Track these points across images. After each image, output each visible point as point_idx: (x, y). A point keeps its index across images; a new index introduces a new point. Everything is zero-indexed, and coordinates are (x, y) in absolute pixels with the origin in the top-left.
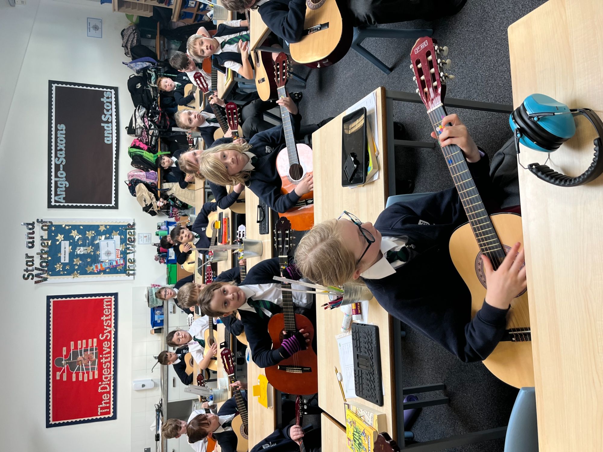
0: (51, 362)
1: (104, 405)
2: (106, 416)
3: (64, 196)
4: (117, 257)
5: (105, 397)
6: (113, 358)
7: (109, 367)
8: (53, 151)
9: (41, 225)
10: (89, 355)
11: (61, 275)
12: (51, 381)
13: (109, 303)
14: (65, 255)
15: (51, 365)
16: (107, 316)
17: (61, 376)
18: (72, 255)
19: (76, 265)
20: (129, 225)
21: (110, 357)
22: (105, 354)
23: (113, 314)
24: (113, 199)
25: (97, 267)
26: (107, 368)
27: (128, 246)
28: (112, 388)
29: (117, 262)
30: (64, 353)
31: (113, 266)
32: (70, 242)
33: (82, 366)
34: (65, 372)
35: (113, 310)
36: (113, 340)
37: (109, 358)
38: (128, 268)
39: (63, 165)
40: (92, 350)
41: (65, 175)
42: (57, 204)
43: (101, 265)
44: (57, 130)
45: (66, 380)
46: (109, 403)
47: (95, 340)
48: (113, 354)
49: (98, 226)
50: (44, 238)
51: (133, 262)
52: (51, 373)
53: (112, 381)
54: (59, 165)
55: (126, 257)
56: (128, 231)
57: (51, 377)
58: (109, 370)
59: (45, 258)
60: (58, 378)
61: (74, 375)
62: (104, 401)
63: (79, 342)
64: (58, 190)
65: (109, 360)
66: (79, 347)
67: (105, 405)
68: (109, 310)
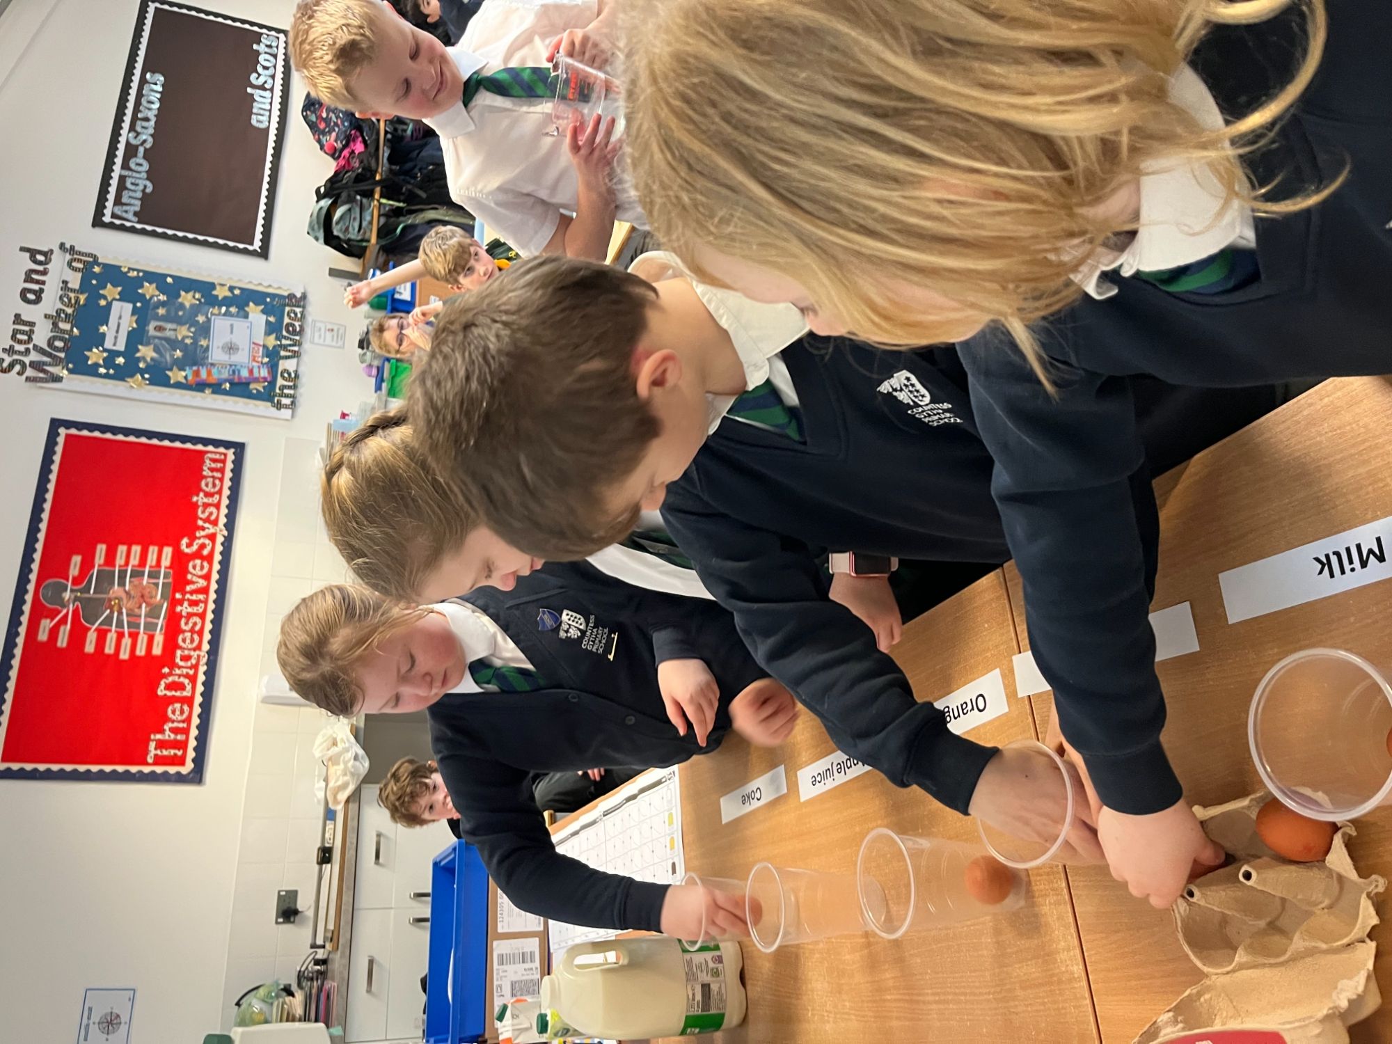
0: (31, 587)
1: (168, 735)
2: (172, 770)
3: (137, 209)
4: (254, 360)
5: (174, 712)
6: (211, 606)
7: (197, 628)
8: (127, 119)
9: (68, 257)
10: (144, 588)
11: (101, 376)
12: (20, 640)
13: (219, 465)
14: (117, 332)
15: (29, 598)
16: (208, 495)
17: (54, 632)
18: (136, 337)
19: (144, 359)
20: (291, 296)
21: (206, 602)
22: (192, 593)
23: (226, 492)
24: (258, 236)
25: (197, 373)
26: (192, 631)
27: (284, 342)
28: (200, 688)
29: (251, 371)
30: (74, 571)
31: (240, 377)
32: (135, 307)
33: (120, 613)
34: (66, 623)
35: (227, 483)
36: (217, 557)
37: (202, 605)
38: (278, 391)
39: (146, 150)
40: (154, 575)
41: (146, 166)
42: (118, 222)
43: (209, 373)
44: (143, 81)
45: (65, 645)
46: (186, 731)
47: (168, 551)
48: (213, 596)
49: (212, 286)
50: (70, 285)
51: (294, 378)
52: (25, 619)
53: (202, 669)
54: (136, 147)
55: (277, 365)
56: (287, 309)
57: (22, 630)
58: (196, 637)
59: (63, 331)
60: (43, 636)
61: (92, 637)
62: (170, 725)
63: (122, 549)
64: (125, 194)
65: (200, 609)
66: (120, 560)
67: (172, 736)
68: (217, 482)
